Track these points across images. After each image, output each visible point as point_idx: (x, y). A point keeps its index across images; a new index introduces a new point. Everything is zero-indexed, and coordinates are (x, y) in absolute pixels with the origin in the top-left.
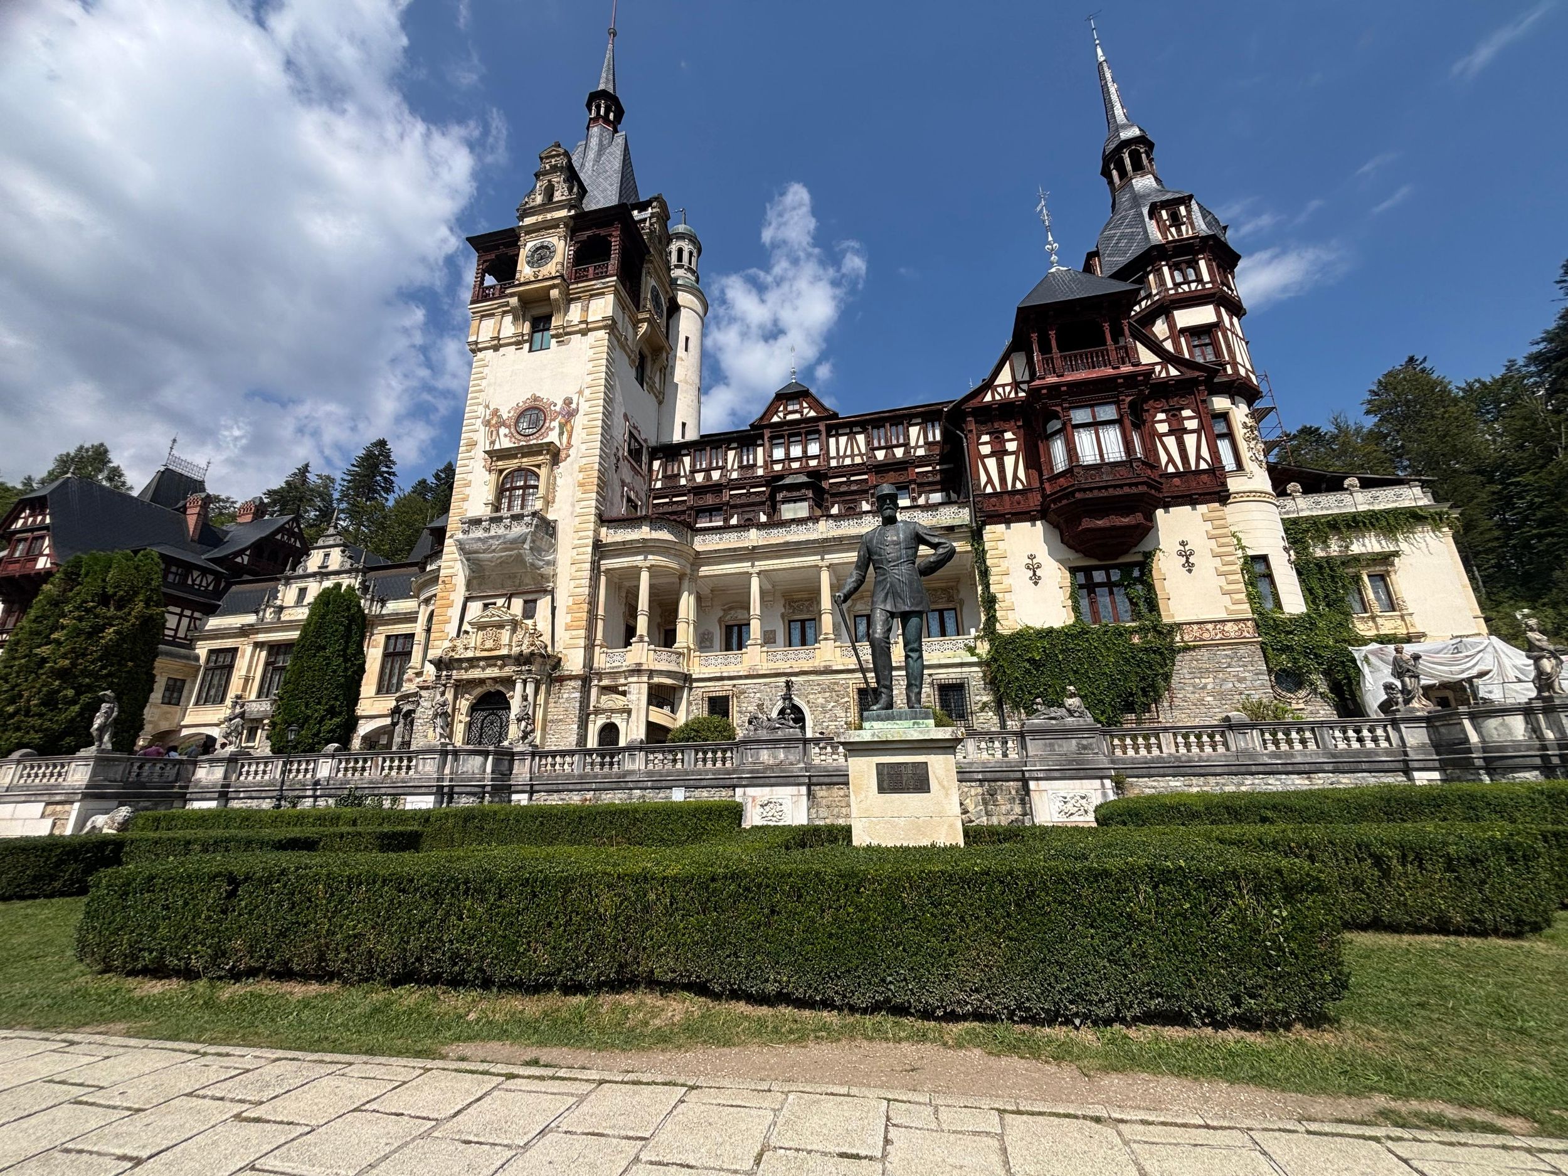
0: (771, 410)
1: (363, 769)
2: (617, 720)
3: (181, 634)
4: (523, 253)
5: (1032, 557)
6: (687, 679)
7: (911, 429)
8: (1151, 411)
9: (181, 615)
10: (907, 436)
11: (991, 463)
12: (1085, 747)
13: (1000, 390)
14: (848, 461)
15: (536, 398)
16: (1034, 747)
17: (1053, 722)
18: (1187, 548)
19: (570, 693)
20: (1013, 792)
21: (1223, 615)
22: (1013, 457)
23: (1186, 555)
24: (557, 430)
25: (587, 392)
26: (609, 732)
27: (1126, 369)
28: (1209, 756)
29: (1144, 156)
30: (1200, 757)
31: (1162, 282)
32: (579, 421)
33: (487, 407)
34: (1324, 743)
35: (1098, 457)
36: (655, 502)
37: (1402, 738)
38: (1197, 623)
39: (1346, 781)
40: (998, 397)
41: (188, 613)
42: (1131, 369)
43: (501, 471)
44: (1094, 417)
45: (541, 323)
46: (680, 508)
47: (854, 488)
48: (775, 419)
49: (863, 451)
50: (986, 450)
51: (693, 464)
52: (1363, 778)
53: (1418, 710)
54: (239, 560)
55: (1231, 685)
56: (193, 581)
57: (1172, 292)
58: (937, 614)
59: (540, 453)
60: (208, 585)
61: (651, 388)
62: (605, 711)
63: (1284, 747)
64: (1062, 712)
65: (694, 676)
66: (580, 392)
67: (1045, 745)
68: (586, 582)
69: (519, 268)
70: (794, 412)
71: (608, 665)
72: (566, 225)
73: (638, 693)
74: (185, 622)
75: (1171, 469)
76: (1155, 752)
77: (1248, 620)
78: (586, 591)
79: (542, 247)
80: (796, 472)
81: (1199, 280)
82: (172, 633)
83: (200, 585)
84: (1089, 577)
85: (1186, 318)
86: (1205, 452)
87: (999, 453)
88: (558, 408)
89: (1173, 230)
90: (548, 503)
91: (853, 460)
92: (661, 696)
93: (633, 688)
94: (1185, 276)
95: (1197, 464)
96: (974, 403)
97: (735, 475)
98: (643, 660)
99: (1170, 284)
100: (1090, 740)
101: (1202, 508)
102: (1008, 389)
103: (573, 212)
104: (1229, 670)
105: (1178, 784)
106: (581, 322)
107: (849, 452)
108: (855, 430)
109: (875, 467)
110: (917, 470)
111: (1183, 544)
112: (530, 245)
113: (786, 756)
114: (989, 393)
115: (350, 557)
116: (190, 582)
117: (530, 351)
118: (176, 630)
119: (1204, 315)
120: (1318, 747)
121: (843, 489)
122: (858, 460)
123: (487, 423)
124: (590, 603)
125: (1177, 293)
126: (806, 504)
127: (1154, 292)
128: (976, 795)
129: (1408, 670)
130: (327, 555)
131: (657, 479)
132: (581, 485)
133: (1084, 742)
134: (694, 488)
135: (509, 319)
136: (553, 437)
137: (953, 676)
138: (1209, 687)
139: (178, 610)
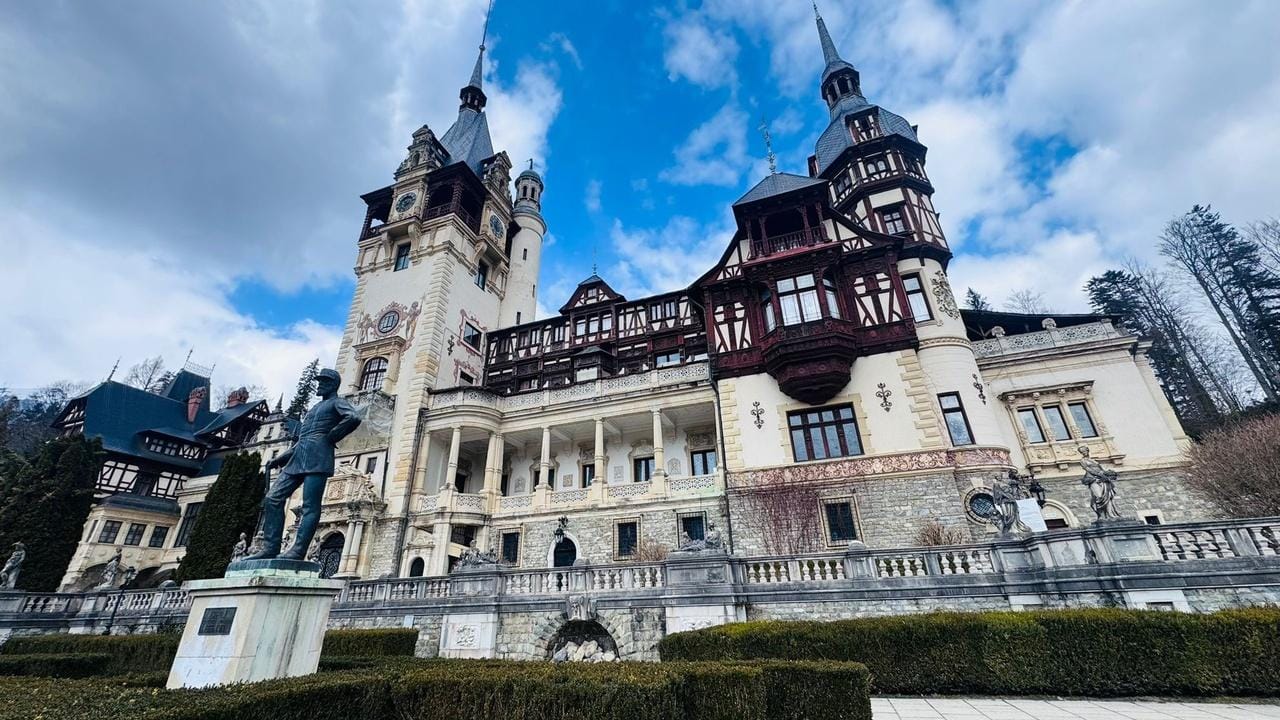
0: (575, 297)
1: (182, 601)
2: (424, 555)
3: (170, 493)
4: (395, 202)
5: (757, 404)
6: (486, 518)
7: (681, 305)
8: (851, 277)
9: (172, 478)
10: (678, 310)
11: (724, 329)
12: (714, 576)
13: (730, 270)
14: (632, 333)
15: (394, 305)
16: (674, 577)
17: (691, 553)
18: (885, 389)
19: (390, 533)
20: (656, 619)
21: (919, 448)
22: (741, 322)
23: (884, 395)
24: (405, 328)
25: (428, 297)
26: (418, 565)
27: (819, 245)
28: (830, 583)
29: (849, 82)
30: (821, 584)
31: (858, 173)
32: (421, 319)
33: (362, 313)
34: (931, 570)
35: (799, 319)
36: (491, 374)
37: (1001, 564)
38: (896, 456)
39: (950, 606)
40: (728, 276)
41: (177, 476)
42: (823, 245)
43: (364, 360)
44: (796, 286)
45: (404, 250)
46: (507, 378)
47: (637, 354)
48: (578, 304)
49: (644, 324)
50: (720, 318)
51: (519, 343)
52: (967, 603)
53: (1015, 535)
54: (219, 435)
55: (927, 511)
56: (184, 452)
57: (867, 181)
58: (700, 456)
59: (389, 344)
60: (195, 455)
61: (492, 289)
62: (415, 547)
63: (896, 573)
64: (702, 544)
65: (493, 517)
66: (424, 298)
67: (682, 575)
68: (411, 442)
69: (391, 213)
70: (593, 298)
71: (423, 509)
72: (424, 180)
73: (442, 532)
74: (174, 483)
75: (868, 323)
76: (784, 579)
77: (941, 451)
78: (411, 449)
79: (408, 197)
80: (593, 344)
81: (888, 170)
82: (163, 492)
83: (188, 455)
84: (805, 419)
85: (878, 200)
86: (897, 308)
87: (730, 320)
88: (408, 311)
89: (864, 134)
90: (394, 381)
91: (636, 332)
92: (464, 534)
93: (437, 528)
94: (877, 167)
95: (891, 317)
96: (709, 282)
97: (548, 350)
98: (448, 505)
99: (864, 175)
100: (719, 570)
101: (898, 354)
102: (736, 269)
103: (430, 171)
104: (925, 497)
105: (801, 610)
106: (428, 247)
107: (633, 327)
108: (638, 308)
109: (652, 336)
110: (686, 337)
111: (881, 386)
112: (400, 196)
113: (483, 588)
114: (722, 274)
115: (286, 430)
116: (181, 453)
117: (395, 270)
118: (167, 490)
119: (894, 196)
120: (926, 574)
121: (629, 355)
122: (640, 332)
123: (361, 326)
124: (413, 460)
125: (870, 181)
126: (595, 369)
127: (854, 182)
128: (627, 622)
129: (1004, 497)
130: (271, 428)
131: (493, 357)
132: (416, 367)
133: (714, 572)
134: (517, 362)
135: (382, 249)
136: (402, 333)
137: (694, 510)
138: (908, 514)
139: (170, 475)
